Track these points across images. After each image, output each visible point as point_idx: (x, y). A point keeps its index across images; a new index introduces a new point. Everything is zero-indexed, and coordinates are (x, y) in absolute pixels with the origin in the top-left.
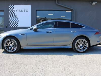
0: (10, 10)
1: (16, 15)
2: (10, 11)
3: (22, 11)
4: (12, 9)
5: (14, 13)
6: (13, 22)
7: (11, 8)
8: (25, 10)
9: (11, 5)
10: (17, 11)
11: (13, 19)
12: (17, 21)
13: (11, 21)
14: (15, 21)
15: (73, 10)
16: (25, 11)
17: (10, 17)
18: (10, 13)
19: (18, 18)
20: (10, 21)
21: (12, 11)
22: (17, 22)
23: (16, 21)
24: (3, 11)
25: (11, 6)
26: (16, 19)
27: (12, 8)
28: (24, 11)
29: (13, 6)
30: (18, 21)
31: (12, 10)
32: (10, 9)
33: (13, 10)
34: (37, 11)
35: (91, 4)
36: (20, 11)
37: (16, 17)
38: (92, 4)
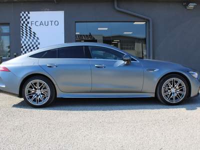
0: (22, 22)
1: (34, 33)
2: (23, 24)
3: (47, 24)
4: (26, 20)
5: (30, 27)
6: (29, 45)
7: (25, 17)
8: (51, 21)
9: (23, 13)
10: (37, 24)
11: (29, 40)
12: (37, 43)
13: (25, 45)
14: (33, 43)
15: (149, 21)
16: (53, 23)
17: (23, 35)
18: (23, 28)
19: (38, 38)
20: (21, 44)
21: (26, 25)
22: (37, 46)
23: (35, 43)
24: (8, 24)
25: (23, 15)
26: (35, 41)
27: (27, 18)
28: (50, 23)
29: (29, 13)
30: (39, 44)
31: (26, 22)
32: (22, 20)
33: (28, 23)
34: (76, 23)
35: (186, 8)
36: (41, 24)
37: (35, 36)
38: (188, 8)
